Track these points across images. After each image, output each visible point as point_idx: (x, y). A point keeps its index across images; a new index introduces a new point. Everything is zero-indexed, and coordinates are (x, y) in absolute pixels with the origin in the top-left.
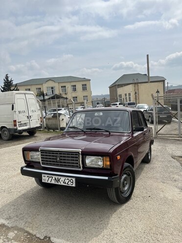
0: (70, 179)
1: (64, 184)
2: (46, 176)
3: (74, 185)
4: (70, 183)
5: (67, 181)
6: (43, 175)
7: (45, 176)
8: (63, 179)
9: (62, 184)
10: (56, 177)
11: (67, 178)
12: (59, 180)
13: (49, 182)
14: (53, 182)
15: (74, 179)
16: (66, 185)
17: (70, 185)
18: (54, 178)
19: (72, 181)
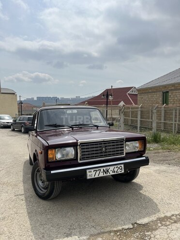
0: (119, 166)
1: (114, 173)
2: (92, 170)
3: (123, 171)
4: (119, 170)
5: (116, 170)
6: (88, 171)
7: (91, 172)
8: (112, 168)
9: (112, 173)
10: (105, 169)
11: (116, 167)
12: (108, 171)
13: (96, 176)
14: (101, 175)
15: (123, 166)
16: (116, 173)
17: (120, 172)
18: (102, 170)
19: (121, 168)
